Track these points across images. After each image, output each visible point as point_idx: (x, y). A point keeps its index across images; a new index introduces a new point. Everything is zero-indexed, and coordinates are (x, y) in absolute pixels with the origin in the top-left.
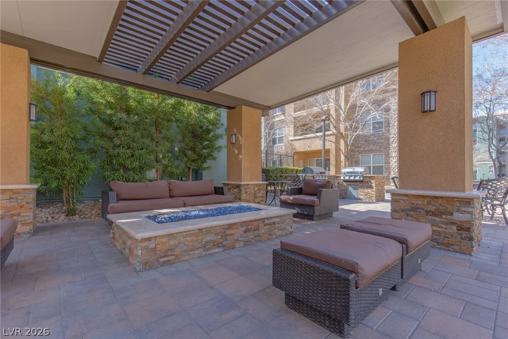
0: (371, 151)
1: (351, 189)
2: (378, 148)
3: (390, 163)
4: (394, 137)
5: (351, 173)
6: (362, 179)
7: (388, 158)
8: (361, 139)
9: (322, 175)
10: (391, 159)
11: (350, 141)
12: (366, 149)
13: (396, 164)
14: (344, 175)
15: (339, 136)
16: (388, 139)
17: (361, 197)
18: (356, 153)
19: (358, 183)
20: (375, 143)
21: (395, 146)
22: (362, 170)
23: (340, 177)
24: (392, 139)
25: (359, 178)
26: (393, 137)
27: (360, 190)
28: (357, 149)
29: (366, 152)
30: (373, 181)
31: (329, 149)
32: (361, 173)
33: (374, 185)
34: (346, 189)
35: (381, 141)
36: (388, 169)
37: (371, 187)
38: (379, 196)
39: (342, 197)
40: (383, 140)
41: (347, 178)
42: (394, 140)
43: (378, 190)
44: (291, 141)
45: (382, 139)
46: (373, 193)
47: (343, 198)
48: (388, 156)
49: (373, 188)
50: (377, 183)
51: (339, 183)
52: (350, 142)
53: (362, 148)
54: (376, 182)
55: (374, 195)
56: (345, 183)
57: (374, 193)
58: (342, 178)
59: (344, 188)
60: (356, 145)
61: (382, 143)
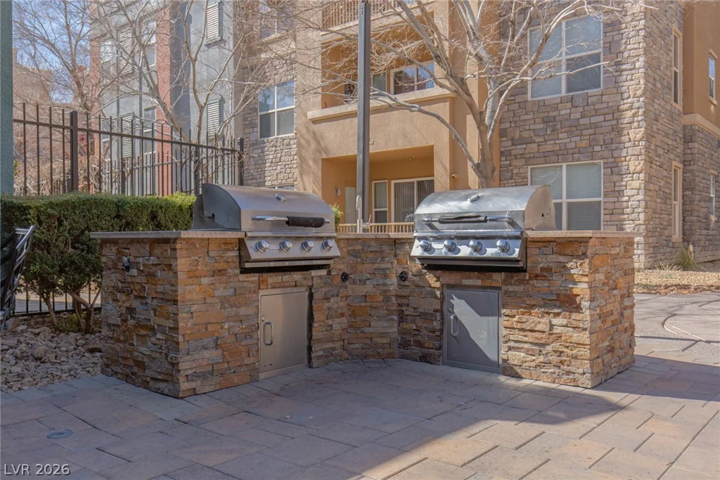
0: (561, 154)
1: (461, 309)
2: (584, 144)
3: (620, 193)
4: (636, 105)
5: (459, 219)
6: (516, 253)
7: (615, 178)
8: (530, 116)
9: (300, 232)
10: (627, 178)
11: (493, 111)
12: (548, 147)
13: (641, 197)
14: (428, 233)
15: (460, 102)
16: (616, 112)
17: (515, 357)
18: (514, 163)
19: (498, 278)
20: (574, 128)
21: (639, 136)
22: (521, 207)
23: (410, 242)
24: (629, 114)
25: (503, 249)
26: (631, 108)
27: (510, 319)
28: (519, 149)
29: (546, 157)
30: (578, 269)
31: (432, 147)
32: (512, 223)
33: (581, 289)
34: (443, 311)
35: (594, 120)
36: (616, 212)
37: (569, 303)
38: (611, 350)
39: (417, 351)
40: (601, 118)
41: (440, 248)
42: (634, 115)
43: (603, 317)
44: (316, 121)
45: (597, 114)
46: (576, 336)
47: (425, 359)
48: (615, 168)
49: (578, 309)
50: (600, 277)
51: (403, 277)
52: (492, 117)
53: (535, 145)
54: (594, 269)
55: (585, 352)
56: (431, 279)
57: (585, 337)
58: (417, 251)
59: (429, 305)
60: (517, 136)
61: (595, 126)
